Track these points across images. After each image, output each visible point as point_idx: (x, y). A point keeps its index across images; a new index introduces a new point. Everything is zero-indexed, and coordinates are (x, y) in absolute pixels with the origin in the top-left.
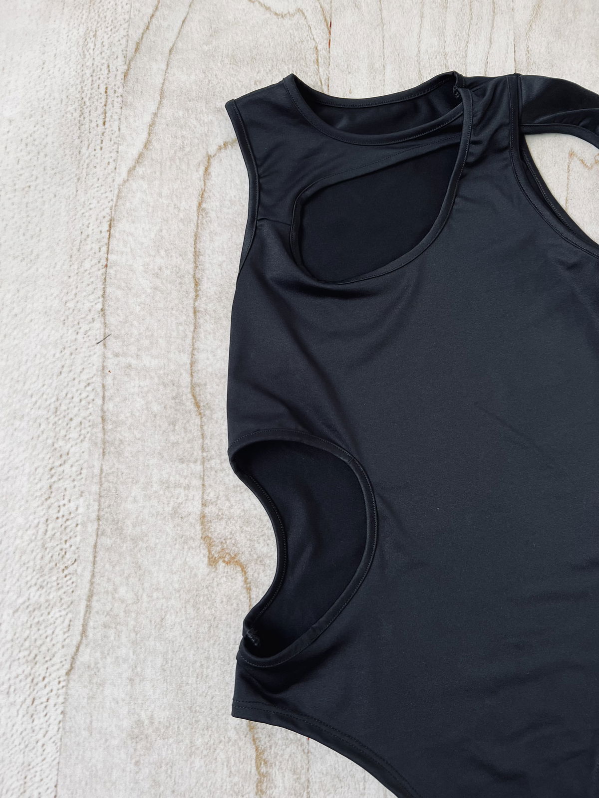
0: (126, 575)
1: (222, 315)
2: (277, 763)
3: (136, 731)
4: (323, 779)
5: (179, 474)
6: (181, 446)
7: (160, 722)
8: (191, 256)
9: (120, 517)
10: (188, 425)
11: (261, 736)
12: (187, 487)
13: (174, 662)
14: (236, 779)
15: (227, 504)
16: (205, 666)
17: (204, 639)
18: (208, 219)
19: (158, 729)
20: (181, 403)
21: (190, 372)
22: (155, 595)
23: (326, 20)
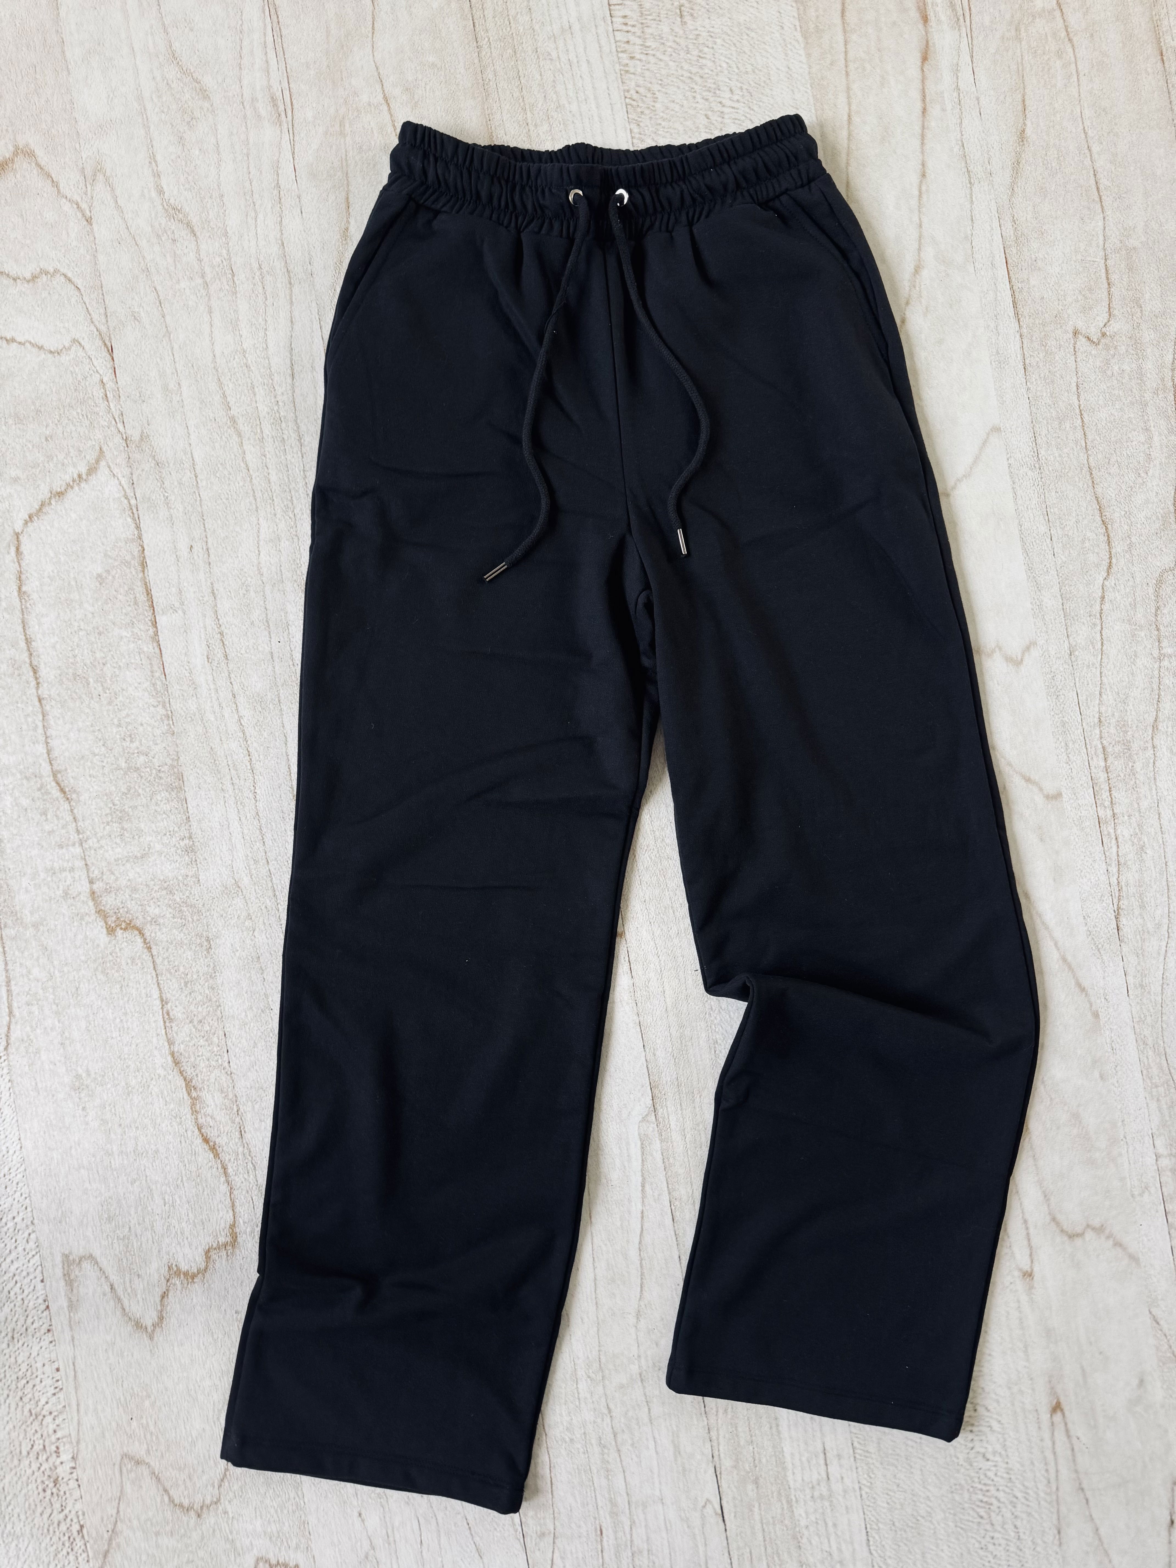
0: (35, 957)
1: (66, 698)
2: (205, 1087)
3: (77, 1084)
4: (248, 1092)
5: (62, 859)
6: (57, 833)
7: (96, 1073)
8: (23, 644)
9: (18, 908)
10: (58, 812)
11: (186, 1068)
12: (72, 870)
13: (96, 1022)
14: (172, 1106)
15: (113, 877)
16: (124, 1021)
17: (118, 998)
18: (31, 602)
19: (95, 1079)
20: (48, 793)
21: (48, 760)
22: (65, 969)
23: (105, 344)
